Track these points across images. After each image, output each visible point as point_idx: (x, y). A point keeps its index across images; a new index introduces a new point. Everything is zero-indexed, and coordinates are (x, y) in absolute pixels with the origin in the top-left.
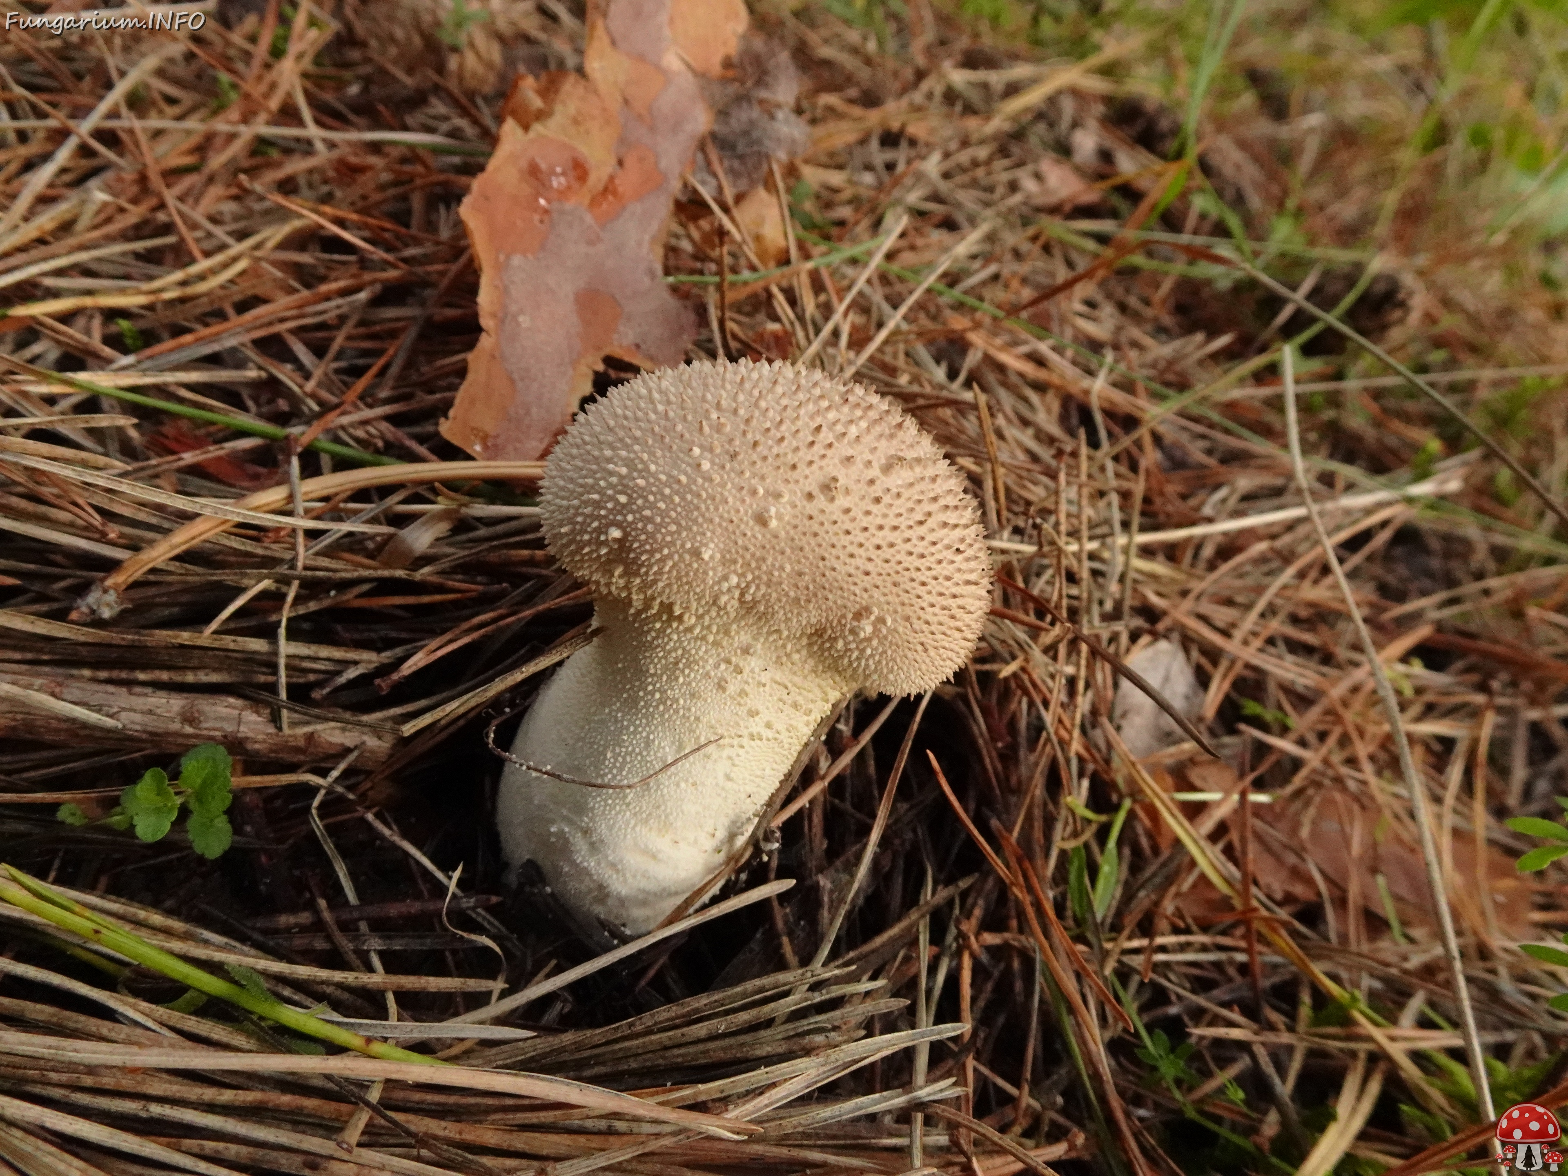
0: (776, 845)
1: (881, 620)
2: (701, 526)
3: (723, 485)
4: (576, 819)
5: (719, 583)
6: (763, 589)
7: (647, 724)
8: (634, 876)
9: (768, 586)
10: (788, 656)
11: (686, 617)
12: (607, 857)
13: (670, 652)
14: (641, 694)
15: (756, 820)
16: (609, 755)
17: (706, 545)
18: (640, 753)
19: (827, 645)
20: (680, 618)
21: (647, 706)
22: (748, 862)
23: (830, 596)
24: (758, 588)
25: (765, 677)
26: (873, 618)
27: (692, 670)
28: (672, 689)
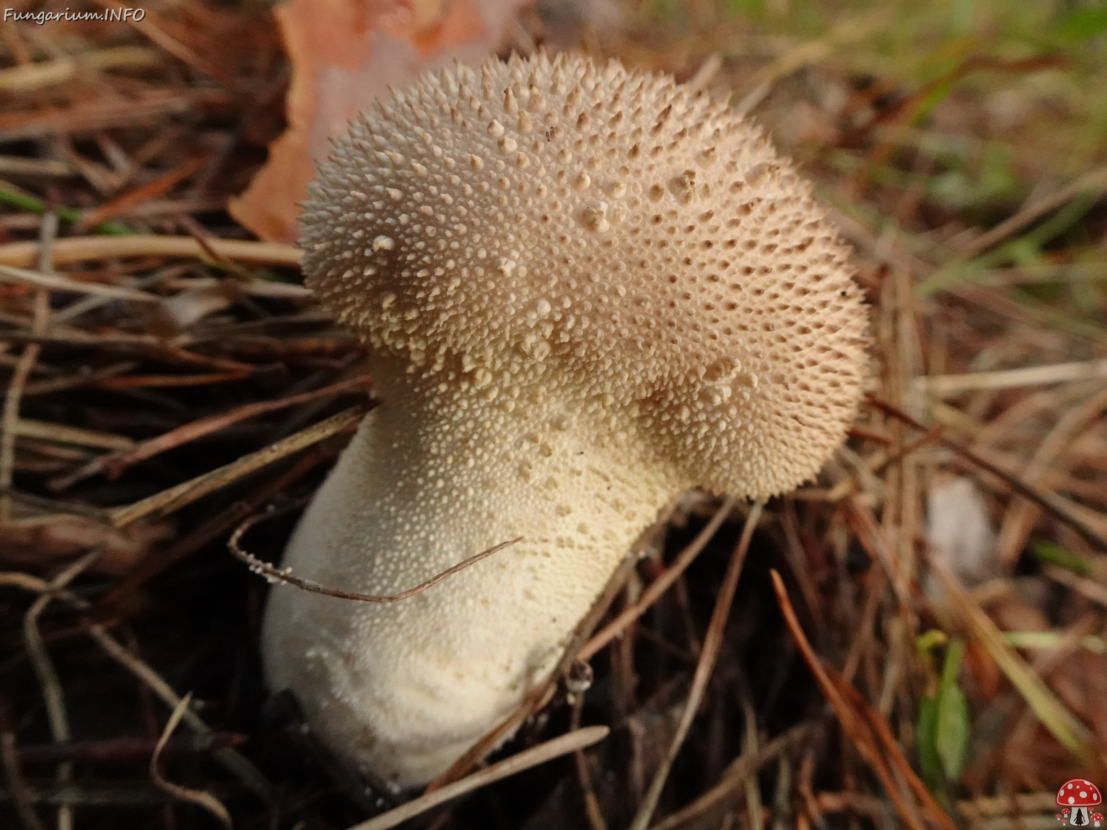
0: (586, 685)
1: (745, 380)
2: (502, 226)
3: (535, 172)
4: (337, 641)
5: (523, 313)
6: (586, 323)
7: (428, 522)
8: (407, 717)
9: (593, 320)
10: (612, 435)
11: (479, 375)
12: (372, 692)
13: (457, 425)
14: (420, 481)
15: (560, 652)
16: (378, 561)
17: (507, 254)
18: (417, 559)
19: (666, 417)
20: (471, 377)
21: (427, 498)
22: (550, 704)
23: (679, 338)
24: (578, 322)
25: (580, 463)
26: (734, 375)
27: (485, 449)
28: (459, 474)
